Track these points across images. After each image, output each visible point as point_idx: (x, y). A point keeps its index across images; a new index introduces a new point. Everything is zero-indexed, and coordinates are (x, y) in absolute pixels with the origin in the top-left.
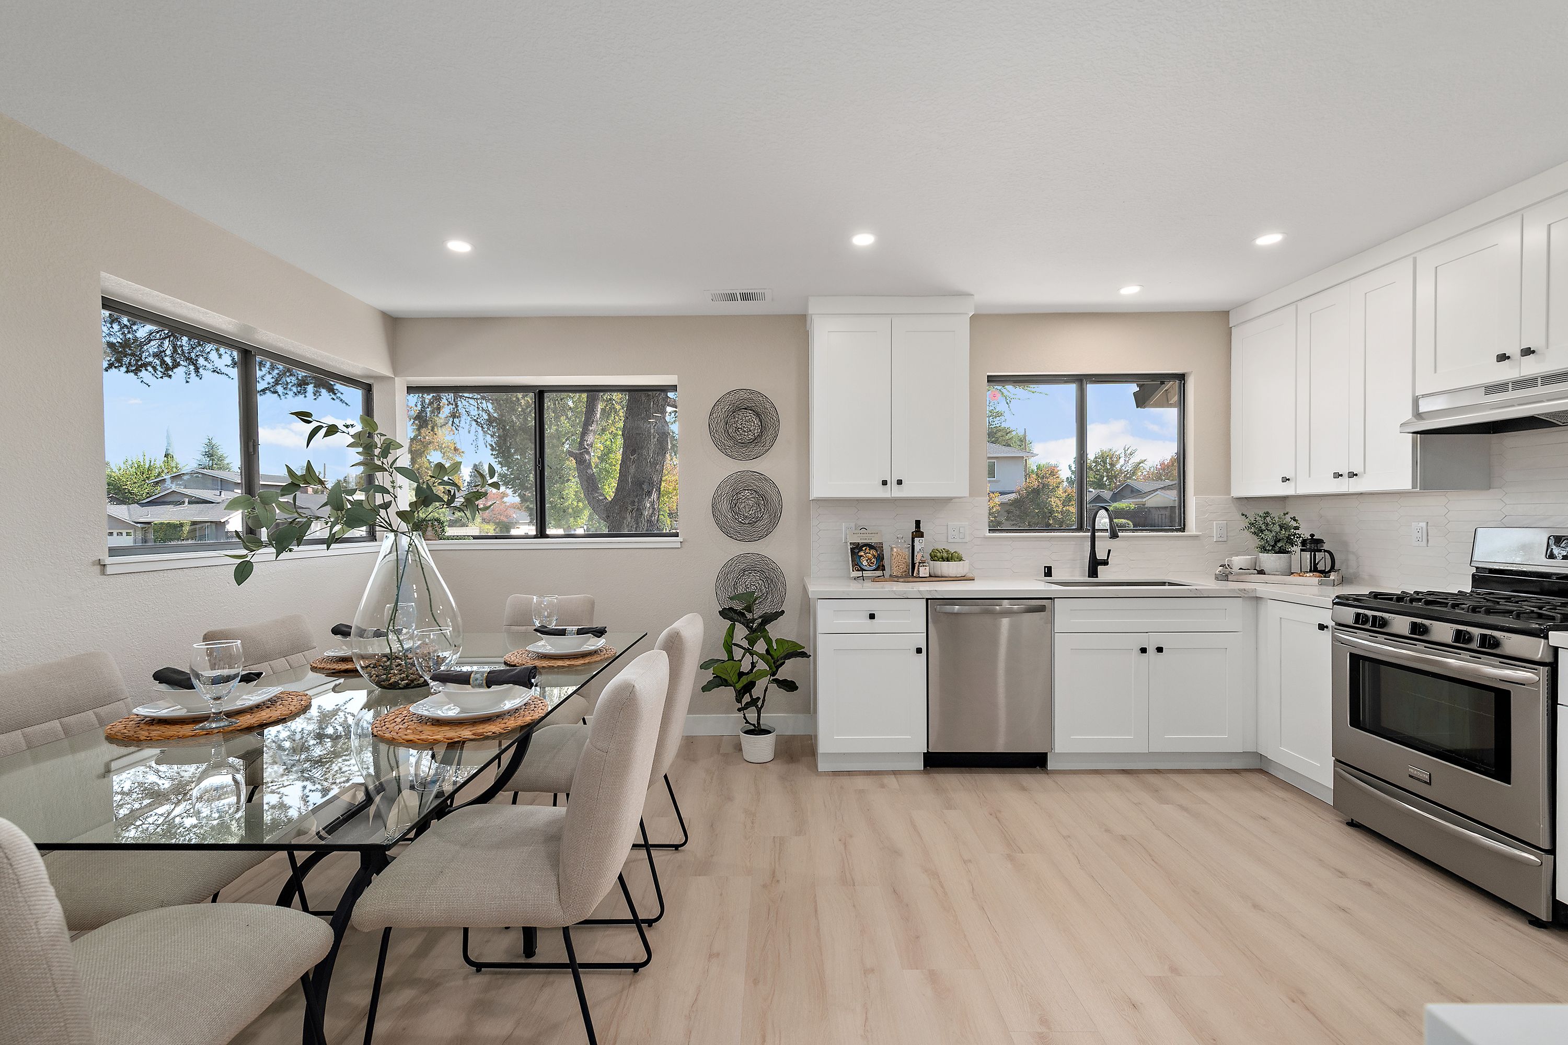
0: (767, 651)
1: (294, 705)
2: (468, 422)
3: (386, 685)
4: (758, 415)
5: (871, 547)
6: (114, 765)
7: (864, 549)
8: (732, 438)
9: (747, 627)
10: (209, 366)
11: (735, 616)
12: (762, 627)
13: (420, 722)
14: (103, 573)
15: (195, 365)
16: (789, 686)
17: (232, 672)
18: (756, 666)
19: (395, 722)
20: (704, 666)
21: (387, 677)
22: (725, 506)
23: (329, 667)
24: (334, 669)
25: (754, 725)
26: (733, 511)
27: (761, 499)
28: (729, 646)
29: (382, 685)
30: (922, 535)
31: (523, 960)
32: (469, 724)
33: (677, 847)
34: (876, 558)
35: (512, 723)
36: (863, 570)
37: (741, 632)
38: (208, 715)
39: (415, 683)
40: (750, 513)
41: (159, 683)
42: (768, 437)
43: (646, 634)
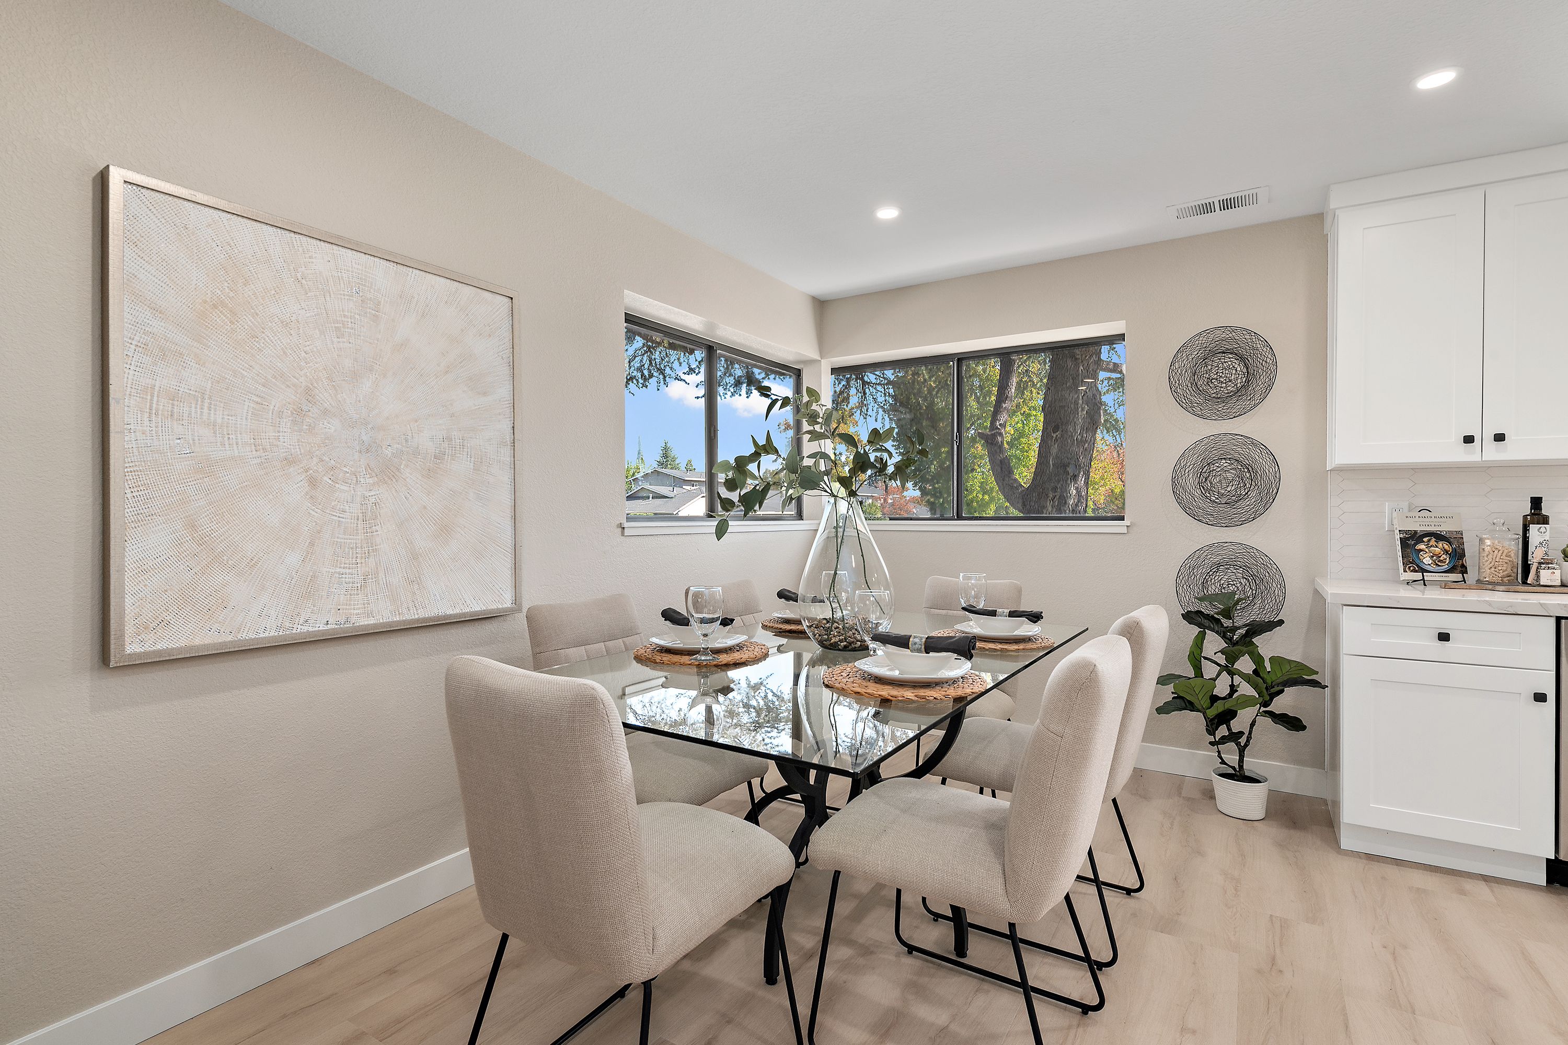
0: (1256, 672)
1: (757, 652)
2: (875, 409)
3: (828, 646)
4: (1242, 359)
5: (1439, 537)
6: (628, 690)
7: (1425, 539)
8: (1200, 392)
9: (1224, 637)
10: (673, 375)
11: (1206, 623)
12: (1248, 639)
13: (864, 679)
14: (623, 534)
15: (663, 374)
16: (1293, 723)
17: (716, 616)
18: (1238, 691)
19: (842, 676)
20: (1163, 680)
21: (828, 638)
22: (1190, 481)
23: (776, 626)
24: (781, 629)
25: (1234, 768)
26: (1203, 488)
27: (1246, 470)
28: (1196, 659)
29: (824, 644)
30: (1545, 520)
31: (954, 957)
32: (910, 687)
33: (1129, 892)
34: (1450, 554)
35: (953, 692)
36: (1423, 571)
37: (1214, 644)
38: (698, 650)
39: (853, 646)
40: (1229, 489)
41: (665, 620)
42: (1258, 386)
43: (1087, 629)
